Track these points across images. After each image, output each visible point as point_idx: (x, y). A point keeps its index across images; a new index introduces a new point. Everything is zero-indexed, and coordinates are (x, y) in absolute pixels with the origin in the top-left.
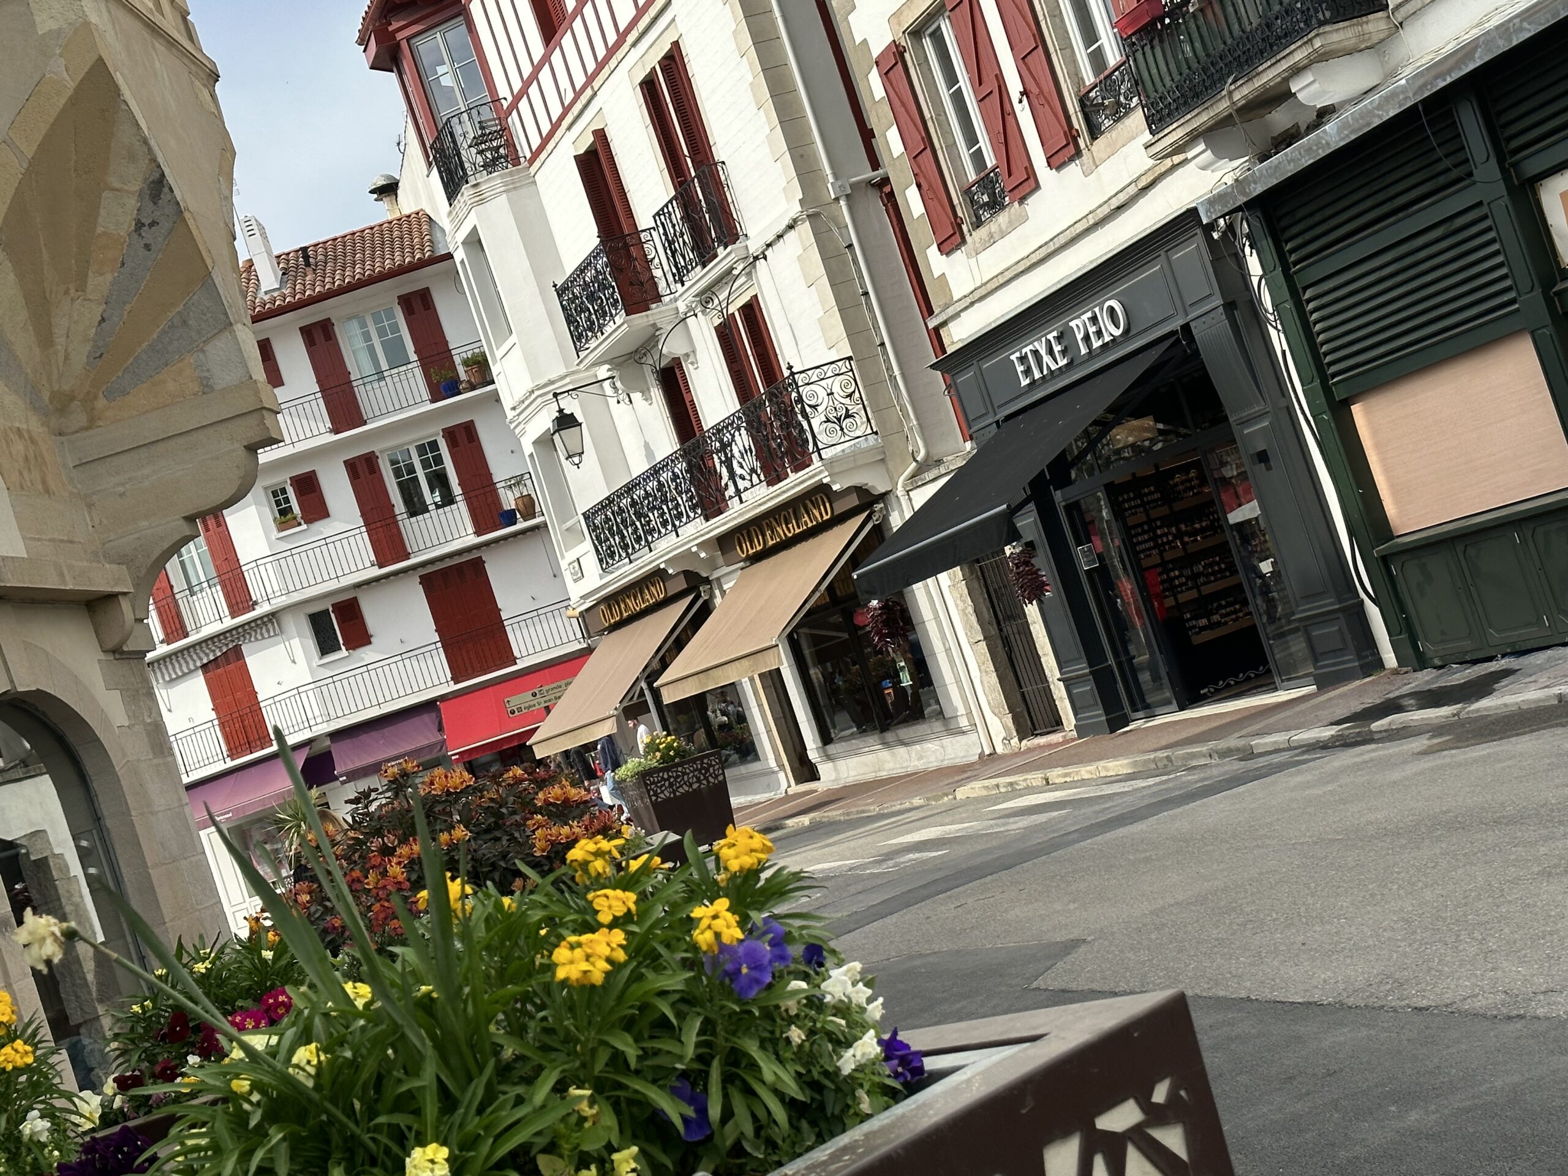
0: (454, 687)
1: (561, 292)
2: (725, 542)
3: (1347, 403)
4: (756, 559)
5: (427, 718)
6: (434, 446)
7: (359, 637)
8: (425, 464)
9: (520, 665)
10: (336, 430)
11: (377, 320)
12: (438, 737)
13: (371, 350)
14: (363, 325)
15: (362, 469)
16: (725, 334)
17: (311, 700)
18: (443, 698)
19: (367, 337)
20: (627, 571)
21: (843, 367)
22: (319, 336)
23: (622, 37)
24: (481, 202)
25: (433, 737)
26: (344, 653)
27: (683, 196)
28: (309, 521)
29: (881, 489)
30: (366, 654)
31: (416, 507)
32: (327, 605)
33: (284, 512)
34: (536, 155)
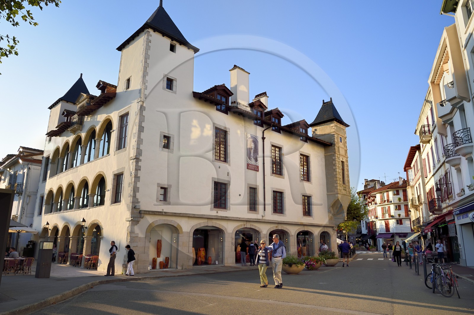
7: (401, 224)
26: (399, 225)
28: (399, 210)
32: (399, 219)
33: (397, 208)
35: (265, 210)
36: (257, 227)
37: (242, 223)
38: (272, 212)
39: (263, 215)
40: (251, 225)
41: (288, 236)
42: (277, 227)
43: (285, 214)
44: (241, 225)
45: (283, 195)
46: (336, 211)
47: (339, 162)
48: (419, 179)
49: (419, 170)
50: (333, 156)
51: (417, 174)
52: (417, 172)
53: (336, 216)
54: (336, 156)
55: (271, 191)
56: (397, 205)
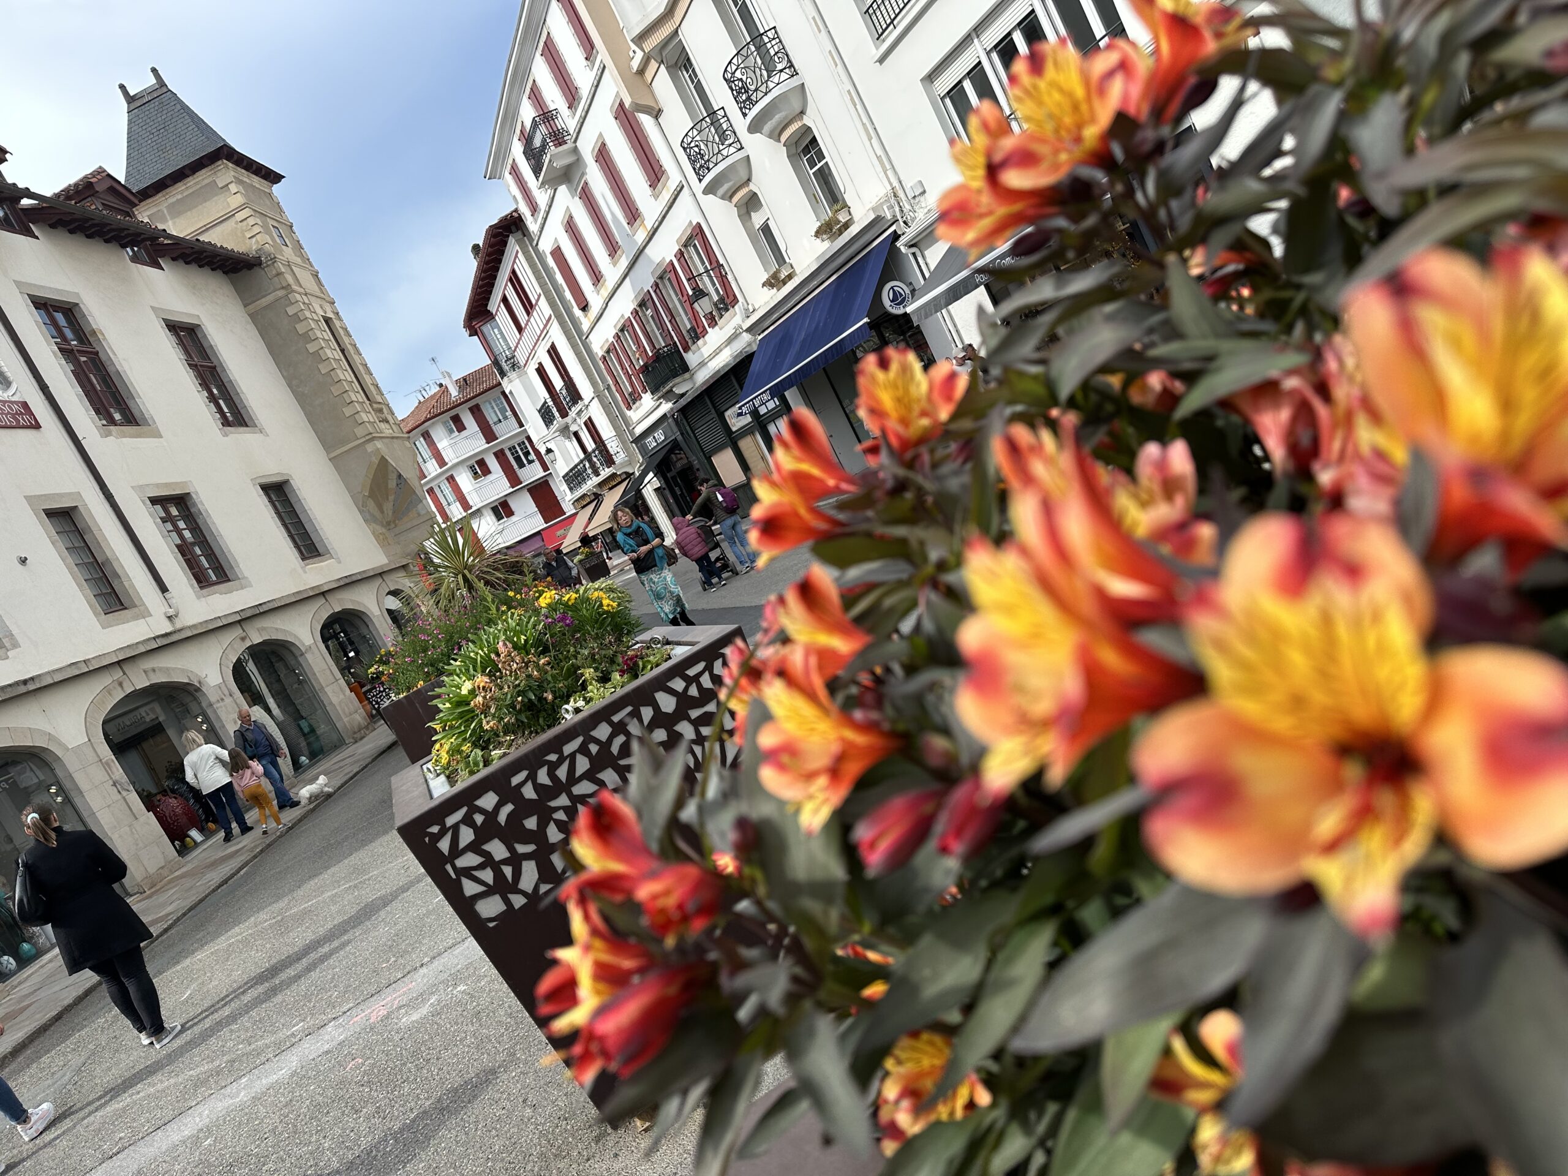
0: (545, 525)
1: (539, 411)
2: (600, 485)
3: (710, 457)
4: (610, 489)
5: (538, 537)
6: (523, 443)
7: (510, 513)
8: (522, 449)
9: (567, 515)
10: (488, 443)
11: (495, 401)
12: (542, 544)
13: (495, 412)
14: (490, 404)
15: (500, 455)
16: (585, 423)
18: (542, 530)
19: (493, 408)
20: (579, 493)
21: (614, 438)
22: (475, 410)
23: (539, 337)
24: (511, 382)
26: (505, 519)
27: (566, 384)
28: (485, 476)
29: (631, 472)
30: (513, 519)
31: (521, 465)
32: (496, 503)
33: (476, 473)
34: (525, 365)
35: (164, 589)
36: (174, 669)
37: (106, 680)
38: (192, 586)
39: (171, 612)
40: (145, 672)
41: (296, 657)
42: (243, 639)
43: (245, 578)
44: (108, 690)
45: (195, 504)
46: (388, 507)
47: (317, 321)
48: (545, 331)
49: (536, 303)
50: (288, 306)
51: (532, 320)
52: (528, 313)
53: (396, 526)
54: (297, 301)
55: (143, 502)
56: (473, 462)
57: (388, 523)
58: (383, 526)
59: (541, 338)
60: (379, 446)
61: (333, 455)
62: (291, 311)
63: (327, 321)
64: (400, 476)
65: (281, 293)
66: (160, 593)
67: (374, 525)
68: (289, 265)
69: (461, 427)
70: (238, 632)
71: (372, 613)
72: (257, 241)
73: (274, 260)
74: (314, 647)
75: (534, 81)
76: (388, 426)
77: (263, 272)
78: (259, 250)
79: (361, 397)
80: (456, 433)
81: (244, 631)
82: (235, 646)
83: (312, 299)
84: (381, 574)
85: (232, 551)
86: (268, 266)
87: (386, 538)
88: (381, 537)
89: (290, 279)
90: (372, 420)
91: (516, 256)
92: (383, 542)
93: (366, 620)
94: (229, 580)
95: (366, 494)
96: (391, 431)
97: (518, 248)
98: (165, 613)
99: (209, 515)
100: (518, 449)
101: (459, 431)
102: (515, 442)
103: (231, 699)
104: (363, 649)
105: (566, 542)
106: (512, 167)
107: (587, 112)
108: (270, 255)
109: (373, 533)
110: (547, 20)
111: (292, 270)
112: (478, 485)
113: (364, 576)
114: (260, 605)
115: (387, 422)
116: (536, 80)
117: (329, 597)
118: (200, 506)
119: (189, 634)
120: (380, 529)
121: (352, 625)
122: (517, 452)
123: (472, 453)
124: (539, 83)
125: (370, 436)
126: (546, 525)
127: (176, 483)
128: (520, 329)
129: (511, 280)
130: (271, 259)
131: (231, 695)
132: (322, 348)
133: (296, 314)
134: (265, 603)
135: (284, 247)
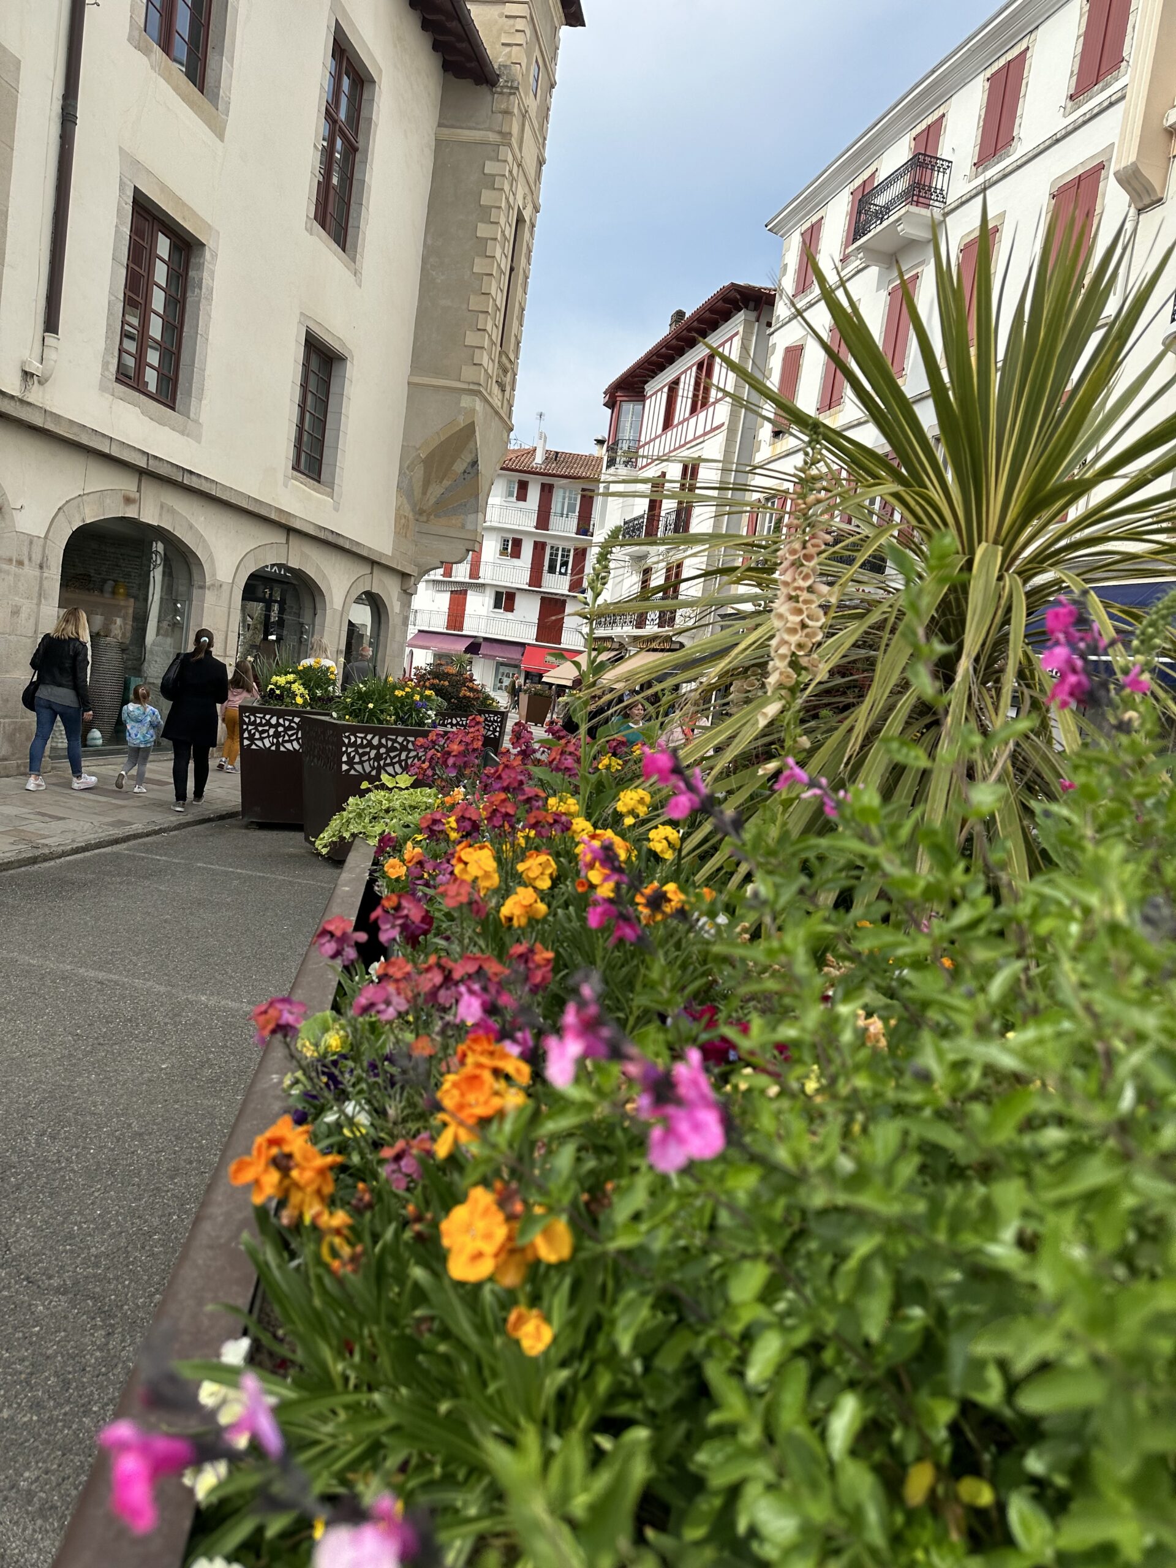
2: (636, 639)
4: (644, 650)
5: (520, 649)
6: (569, 551)
7: (510, 608)
8: (563, 556)
9: (562, 646)
10: (537, 528)
11: (570, 494)
13: (563, 504)
14: (565, 493)
15: (539, 547)
16: (669, 567)
17: (483, 622)
18: (529, 644)
19: (564, 499)
20: (601, 633)
22: (546, 489)
23: (686, 444)
25: (519, 656)
26: (502, 611)
28: (512, 557)
30: (509, 615)
31: (552, 570)
32: (504, 591)
33: (505, 549)
34: (642, 468)
35: (51, 324)
39: (35, 367)
41: (190, 585)
42: (128, 500)
43: (196, 422)
45: (200, 267)
46: (436, 491)
47: (510, 206)
48: (701, 440)
49: (714, 403)
50: (491, 159)
51: (693, 421)
52: (693, 410)
53: (427, 521)
54: (505, 161)
55: (122, 185)
56: (510, 536)
57: (421, 512)
58: (413, 510)
59: (688, 446)
60: (477, 408)
61: (416, 380)
62: (490, 168)
63: (520, 220)
64: (475, 463)
65: (493, 137)
66: (40, 326)
67: (405, 501)
68: (524, 115)
69: (522, 496)
70: (127, 484)
71: (332, 602)
72: (509, 55)
73: (514, 90)
74: (226, 589)
75: (944, 115)
76: (500, 397)
77: (489, 98)
78: (505, 66)
79: (496, 336)
80: (514, 499)
81: (139, 491)
82: (108, 501)
83: (521, 179)
84: (373, 563)
85: (207, 373)
86: (501, 93)
87: (408, 526)
88: (403, 521)
89: (515, 130)
90: (490, 371)
91: (731, 338)
92: (402, 529)
93: (318, 606)
94: (173, 409)
95: (423, 456)
96: (499, 404)
97: (741, 329)
98: (23, 363)
99: (210, 300)
100: (560, 553)
101: (518, 499)
102: (561, 545)
103: (37, 573)
104: (291, 641)
105: (552, 673)
106: (812, 226)
107: (1005, 176)
108: (512, 81)
109: (398, 509)
110: (1040, 29)
111: (523, 125)
112: (499, 561)
113: (354, 549)
114: (191, 472)
115: (503, 391)
116: (949, 116)
117: (294, 541)
118: (205, 275)
119: (38, 420)
120: (407, 510)
121: (298, 598)
122: (557, 555)
123: (516, 527)
124: (949, 123)
125: (475, 387)
126: (534, 642)
127: (194, 214)
128: (668, 424)
129: (700, 366)
130: (511, 87)
131: (41, 567)
132: (496, 239)
133: (494, 176)
134: (199, 476)
135: (532, 95)
